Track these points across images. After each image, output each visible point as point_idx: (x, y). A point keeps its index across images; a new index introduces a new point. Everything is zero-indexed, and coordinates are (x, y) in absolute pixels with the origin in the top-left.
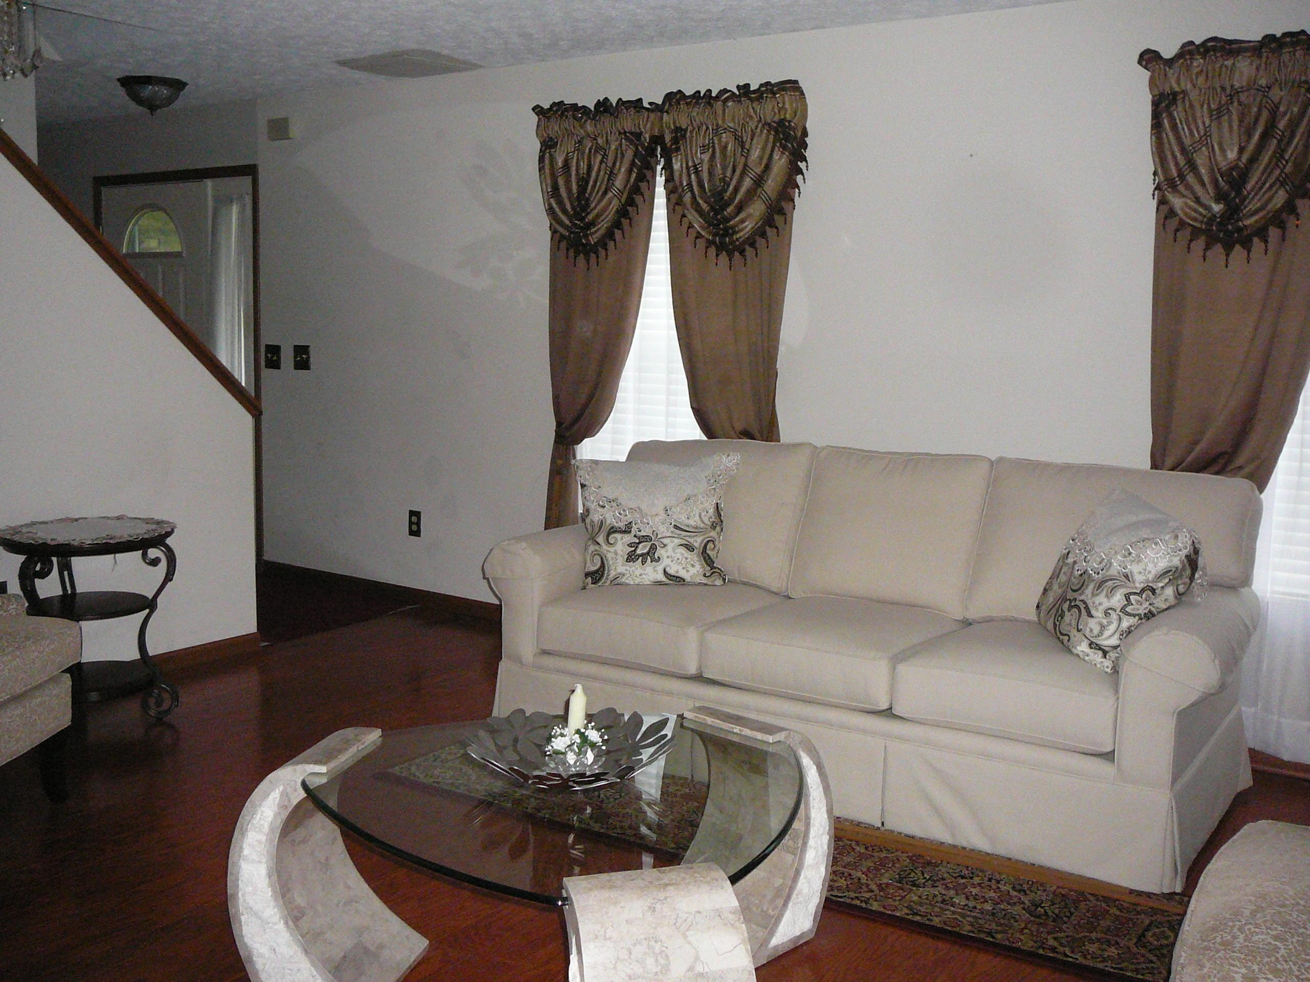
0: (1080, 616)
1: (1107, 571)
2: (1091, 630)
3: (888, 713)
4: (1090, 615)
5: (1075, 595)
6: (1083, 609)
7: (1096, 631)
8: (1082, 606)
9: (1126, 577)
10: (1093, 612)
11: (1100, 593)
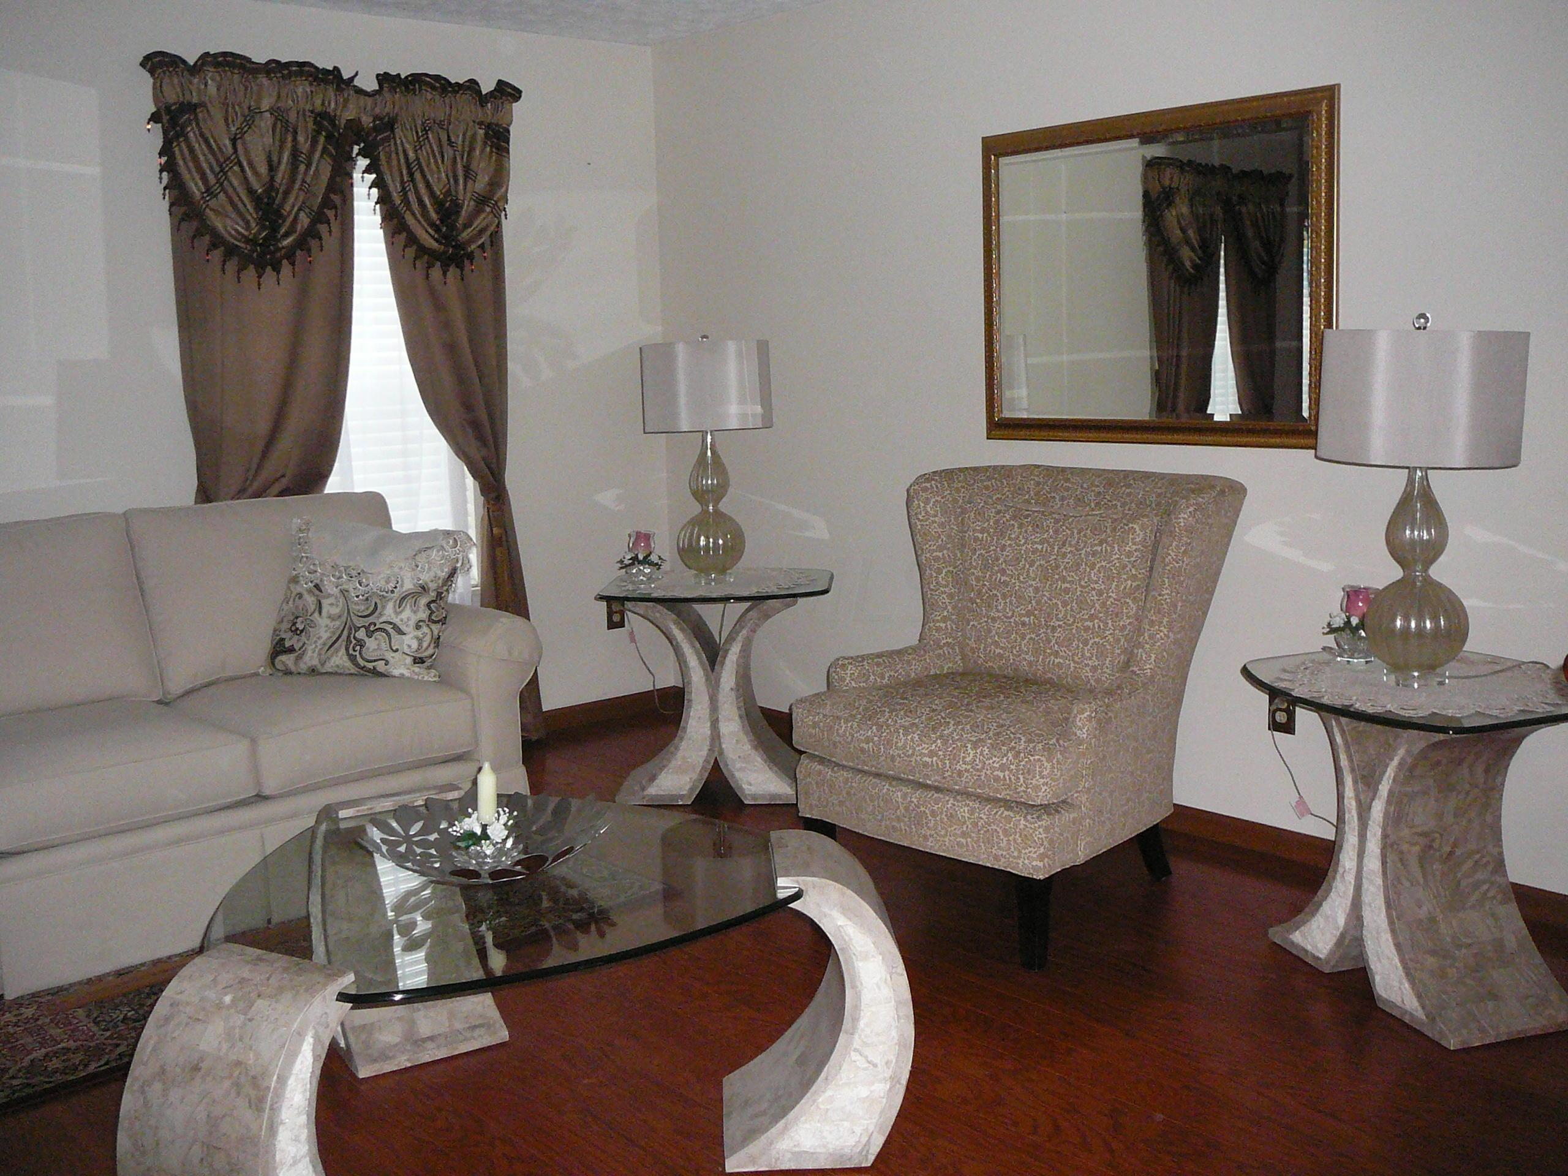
0: (390, 639)
1: (402, 586)
2: (409, 646)
3: (261, 798)
4: (401, 632)
5: (371, 619)
6: (391, 631)
7: (415, 645)
8: (389, 628)
9: (423, 588)
10: (404, 628)
11: (402, 610)
